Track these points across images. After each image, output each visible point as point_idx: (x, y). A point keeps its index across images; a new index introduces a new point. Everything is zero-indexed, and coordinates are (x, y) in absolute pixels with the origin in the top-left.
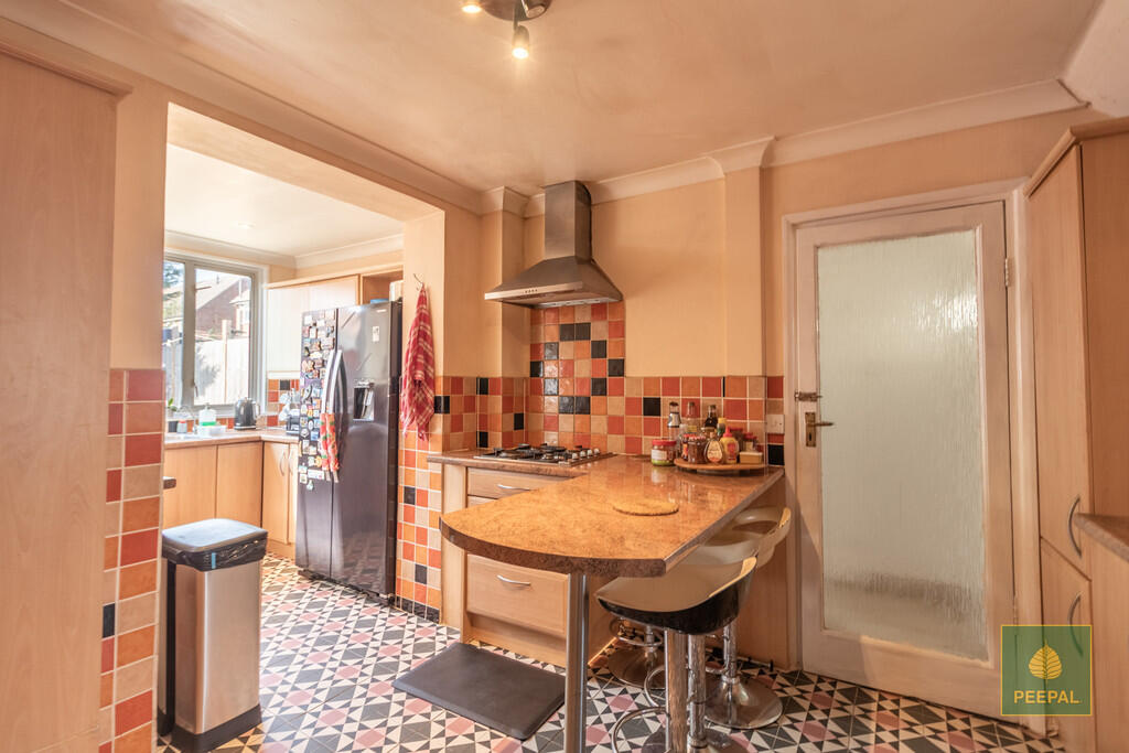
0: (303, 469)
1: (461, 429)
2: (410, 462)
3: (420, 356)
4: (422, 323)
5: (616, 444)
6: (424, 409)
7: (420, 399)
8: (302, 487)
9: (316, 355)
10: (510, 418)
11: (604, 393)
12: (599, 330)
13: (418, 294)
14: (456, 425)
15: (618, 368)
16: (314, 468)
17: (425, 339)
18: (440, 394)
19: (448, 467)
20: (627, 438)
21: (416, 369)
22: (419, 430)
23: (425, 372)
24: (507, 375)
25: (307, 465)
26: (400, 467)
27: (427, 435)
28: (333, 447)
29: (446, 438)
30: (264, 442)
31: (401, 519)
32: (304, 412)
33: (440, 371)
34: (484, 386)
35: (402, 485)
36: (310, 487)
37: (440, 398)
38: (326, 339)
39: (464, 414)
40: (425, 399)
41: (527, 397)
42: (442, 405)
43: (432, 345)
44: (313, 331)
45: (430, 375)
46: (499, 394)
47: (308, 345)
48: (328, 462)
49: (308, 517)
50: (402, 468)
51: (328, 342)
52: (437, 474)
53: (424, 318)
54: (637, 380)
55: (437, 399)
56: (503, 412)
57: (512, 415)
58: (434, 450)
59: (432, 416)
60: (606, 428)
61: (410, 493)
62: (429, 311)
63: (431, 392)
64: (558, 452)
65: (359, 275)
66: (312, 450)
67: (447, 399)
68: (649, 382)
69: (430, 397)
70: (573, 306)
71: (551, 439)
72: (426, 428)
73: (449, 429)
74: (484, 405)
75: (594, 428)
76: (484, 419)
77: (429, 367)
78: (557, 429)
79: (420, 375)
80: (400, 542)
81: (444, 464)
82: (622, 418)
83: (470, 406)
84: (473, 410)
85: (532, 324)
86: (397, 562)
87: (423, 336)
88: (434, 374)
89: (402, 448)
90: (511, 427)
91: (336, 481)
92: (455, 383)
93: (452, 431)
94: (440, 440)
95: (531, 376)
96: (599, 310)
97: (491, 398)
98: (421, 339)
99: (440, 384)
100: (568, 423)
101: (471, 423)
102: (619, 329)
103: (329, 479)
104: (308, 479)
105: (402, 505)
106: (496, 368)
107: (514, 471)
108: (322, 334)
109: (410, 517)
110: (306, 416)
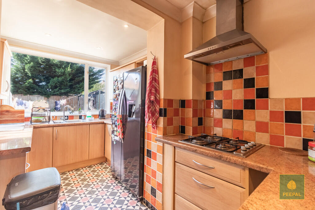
0: (113, 136)
1: (172, 124)
2: (149, 139)
3: (153, 89)
4: (154, 74)
5: (263, 138)
6: (155, 114)
7: (153, 110)
8: (113, 142)
9: (117, 92)
10: (196, 120)
11: (253, 108)
12: (250, 72)
13: (152, 61)
14: (170, 122)
15: (263, 93)
16: (116, 135)
17: (155, 81)
18: (162, 107)
19: (166, 145)
20: (271, 136)
21: (151, 95)
22: (152, 124)
23: (155, 97)
24: (194, 99)
25: (114, 134)
26: (145, 140)
27: (156, 126)
28: (121, 128)
29: (165, 128)
30: (105, 124)
31: (145, 164)
32: (113, 114)
33: (162, 96)
34: (183, 103)
35: (146, 148)
36: (115, 143)
37: (162, 109)
38: (120, 85)
39: (173, 117)
40: (155, 110)
41: (204, 110)
42: (163, 113)
43: (159, 84)
44: (116, 82)
45: (158, 98)
46: (191, 108)
47: (115, 88)
48: (120, 134)
49: (114, 154)
50: (146, 140)
51: (120, 86)
52: (160, 146)
53: (155, 71)
54: (280, 100)
55: (161, 110)
56: (193, 117)
57: (197, 118)
58: (159, 135)
59: (158, 118)
60: (255, 128)
61: (149, 152)
62: (158, 69)
63: (158, 106)
64: (224, 140)
65: (135, 62)
66: (115, 129)
67: (165, 110)
68: (288, 101)
69: (158, 109)
70: (232, 61)
71: (218, 131)
72: (155, 123)
73: (166, 124)
74: (183, 113)
75: (246, 128)
76: (183, 120)
77: (157, 95)
78: (221, 126)
79: (153, 98)
80: (145, 174)
81: (164, 143)
82: (267, 123)
83: (176, 113)
84: (178, 115)
85: (207, 74)
86: (144, 183)
87: (155, 80)
88: (159, 98)
89: (146, 131)
90: (196, 124)
91: (123, 142)
92: (169, 102)
93: (168, 126)
94: (162, 129)
95: (206, 99)
96: (249, 61)
97: (187, 110)
98: (154, 81)
99: (162, 102)
100: (228, 124)
101: (177, 121)
102: (264, 70)
103: (120, 141)
104: (114, 140)
105: (146, 157)
106: (189, 95)
107: (203, 154)
108: (119, 83)
109: (149, 164)
110: (114, 115)
